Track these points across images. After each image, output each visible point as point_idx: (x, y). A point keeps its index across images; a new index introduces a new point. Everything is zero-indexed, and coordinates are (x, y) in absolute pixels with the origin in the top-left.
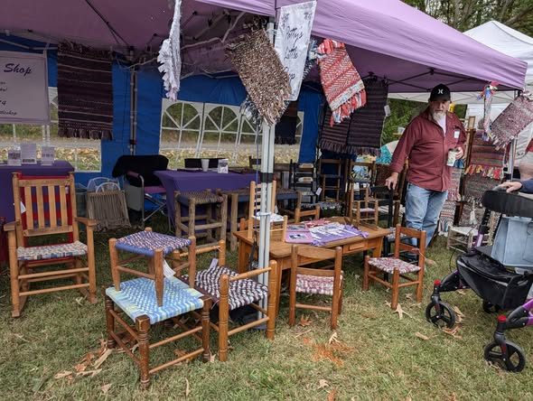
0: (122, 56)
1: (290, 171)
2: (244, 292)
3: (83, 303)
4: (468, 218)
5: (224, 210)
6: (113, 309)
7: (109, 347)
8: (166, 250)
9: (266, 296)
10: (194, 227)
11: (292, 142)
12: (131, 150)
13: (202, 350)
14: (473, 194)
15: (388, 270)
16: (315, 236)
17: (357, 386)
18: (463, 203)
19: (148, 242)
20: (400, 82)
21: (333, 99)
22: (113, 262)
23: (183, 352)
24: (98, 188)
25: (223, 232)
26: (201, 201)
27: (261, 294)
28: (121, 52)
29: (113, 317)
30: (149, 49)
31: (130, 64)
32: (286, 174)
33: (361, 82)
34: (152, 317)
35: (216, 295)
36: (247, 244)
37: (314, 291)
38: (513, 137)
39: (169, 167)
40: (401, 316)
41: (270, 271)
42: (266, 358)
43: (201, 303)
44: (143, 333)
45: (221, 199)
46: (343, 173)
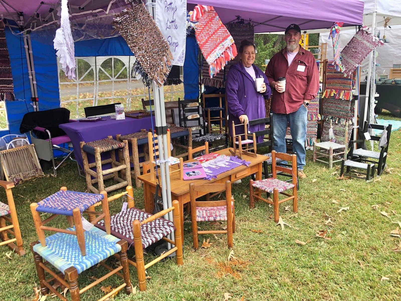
0: (13, 22)
1: (179, 107)
2: (154, 230)
3: (13, 255)
4: (328, 134)
5: (127, 153)
6: (42, 262)
7: (43, 294)
8: (83, 208)
9: (173, 231)
10: (102, 173)
11: (178, 82)
12: (35, 107)
13: (125, 285)
14: (330, 114)
15: (269, 191)
16: (206, 170)
17: (254, 294)
18: (323, 121)
19: (66, 201)
20: (263, 23)
21: (209, 55)
22: (37, 223)
23: (109, 288)
24: (8, 145)
25: (128, 173)
26: (105, 149)
27: (168, 230)
28: (11, 19)
29: (43, 270)
30: (38, 15)
31: (22, 29)
32: (176, 111)
33: (231, 37)
34: (79, 267)
35: (130, 237)
36: (151, 185)
37: (212, 219)
38: (357, 65)
39: (71, 118)
40: (283, 227)
41: (173, 210)
42: (179, 282)
43: (119, 247)
44: (73, 282)
45: (123, 144)
46: (223, 104)
